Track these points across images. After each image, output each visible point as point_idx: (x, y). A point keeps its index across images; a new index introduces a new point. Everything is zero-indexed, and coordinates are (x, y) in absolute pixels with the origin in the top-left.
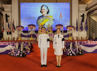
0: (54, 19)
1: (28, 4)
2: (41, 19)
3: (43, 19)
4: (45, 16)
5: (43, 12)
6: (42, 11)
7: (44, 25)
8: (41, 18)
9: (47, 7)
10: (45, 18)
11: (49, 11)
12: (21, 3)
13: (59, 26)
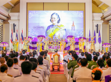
0: (65, 29)
1: (37, 12)
2: (51, 29)
3: (53, 28)
4: (56, 26)
5: (53, 21)
6: (52, 19)
7: (54, 36)
8: (51, 27)
9: (58, 16)
10: (56, 28)
11: (60, 20)
12: (29, 11)
13: (70, 38)
